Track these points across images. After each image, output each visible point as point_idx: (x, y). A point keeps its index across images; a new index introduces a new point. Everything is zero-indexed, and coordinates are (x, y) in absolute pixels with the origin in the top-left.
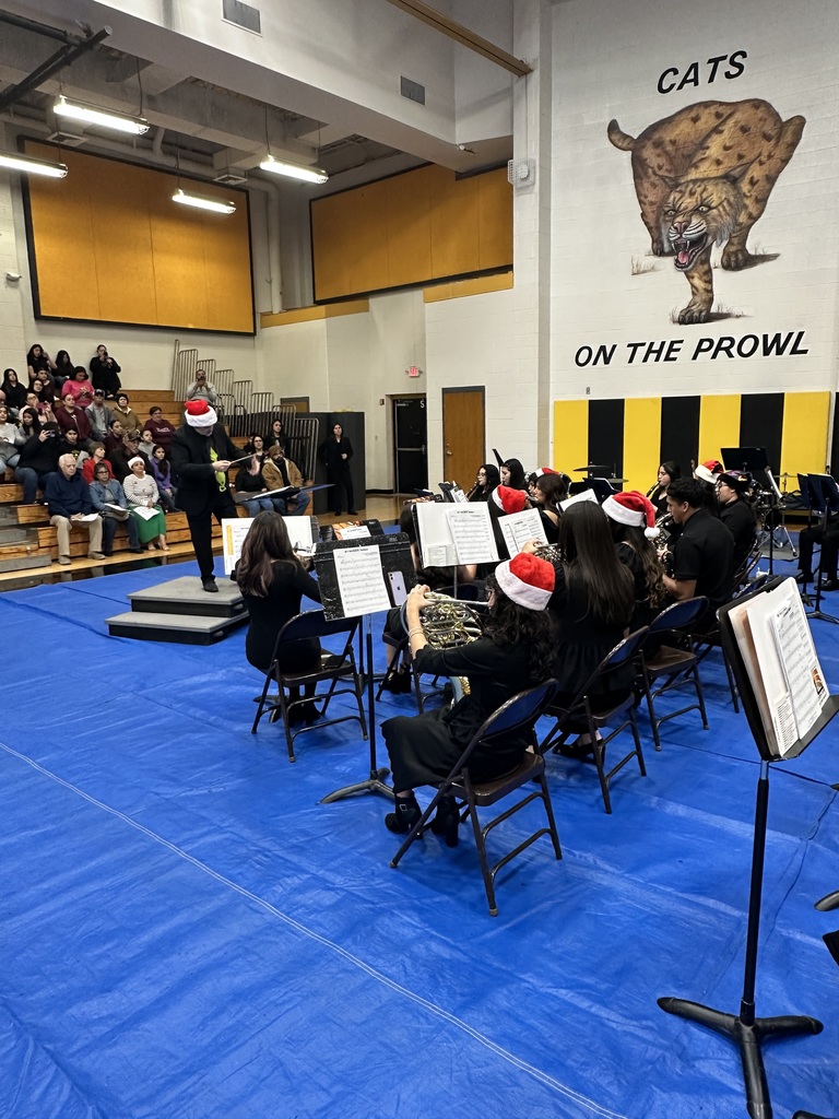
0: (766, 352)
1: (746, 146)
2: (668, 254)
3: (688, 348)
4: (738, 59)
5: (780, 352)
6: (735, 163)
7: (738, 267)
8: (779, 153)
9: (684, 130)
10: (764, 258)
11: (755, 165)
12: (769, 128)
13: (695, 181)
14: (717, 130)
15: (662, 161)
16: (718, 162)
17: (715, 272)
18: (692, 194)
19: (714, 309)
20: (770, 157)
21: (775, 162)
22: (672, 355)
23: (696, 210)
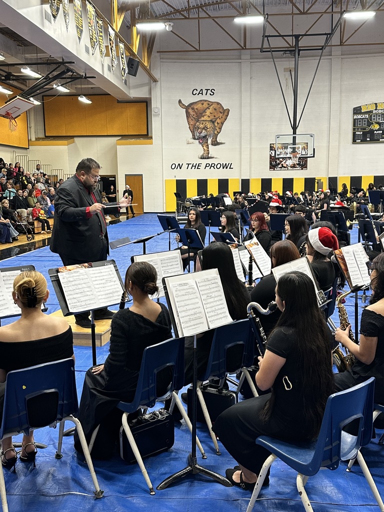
0: (223, 168)
1: (216, 113)
2: (197, 139)
3: (203, 166)
4: (213, 91)
5: (227, 168)
6: (213, 118)
7: (215, 145)
8: (224, 117)
9: (199, 106)
10: (221, 143)
11: (218, 119)
12: (221, 110)
13: (203, 121)
14: (208, 108)
15: (194, 113)
16: (209, 117)
17: (209, 145)
18: (202, 124)
19: (209, 156)
20: (222, 117)
21: (223, 119)
22: (199, 167)
23: (204, 128)
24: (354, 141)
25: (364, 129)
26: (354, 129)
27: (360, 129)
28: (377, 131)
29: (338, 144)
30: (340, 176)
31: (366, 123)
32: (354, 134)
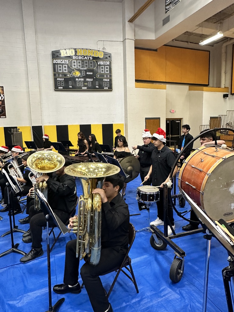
24: (56, 89)
25: (65, 75)
26: (55, 75)
27: (61, 75)
28: (78, 78)
29: (39, 90)
30: (45, 125)
31: (66, 69)
32: (55, 80)
